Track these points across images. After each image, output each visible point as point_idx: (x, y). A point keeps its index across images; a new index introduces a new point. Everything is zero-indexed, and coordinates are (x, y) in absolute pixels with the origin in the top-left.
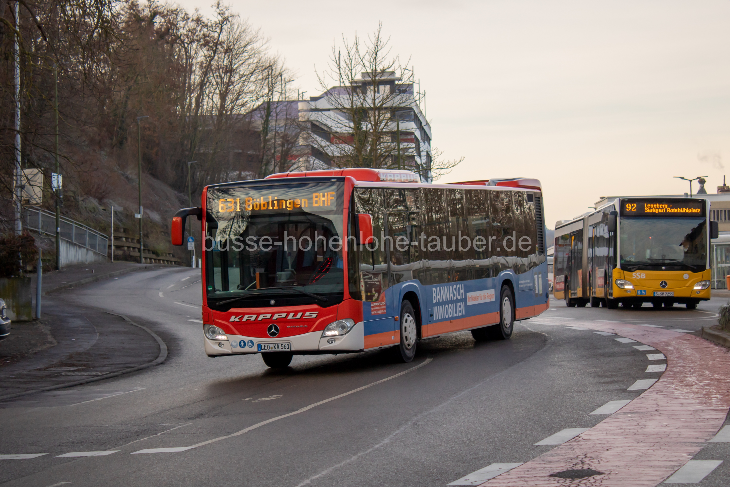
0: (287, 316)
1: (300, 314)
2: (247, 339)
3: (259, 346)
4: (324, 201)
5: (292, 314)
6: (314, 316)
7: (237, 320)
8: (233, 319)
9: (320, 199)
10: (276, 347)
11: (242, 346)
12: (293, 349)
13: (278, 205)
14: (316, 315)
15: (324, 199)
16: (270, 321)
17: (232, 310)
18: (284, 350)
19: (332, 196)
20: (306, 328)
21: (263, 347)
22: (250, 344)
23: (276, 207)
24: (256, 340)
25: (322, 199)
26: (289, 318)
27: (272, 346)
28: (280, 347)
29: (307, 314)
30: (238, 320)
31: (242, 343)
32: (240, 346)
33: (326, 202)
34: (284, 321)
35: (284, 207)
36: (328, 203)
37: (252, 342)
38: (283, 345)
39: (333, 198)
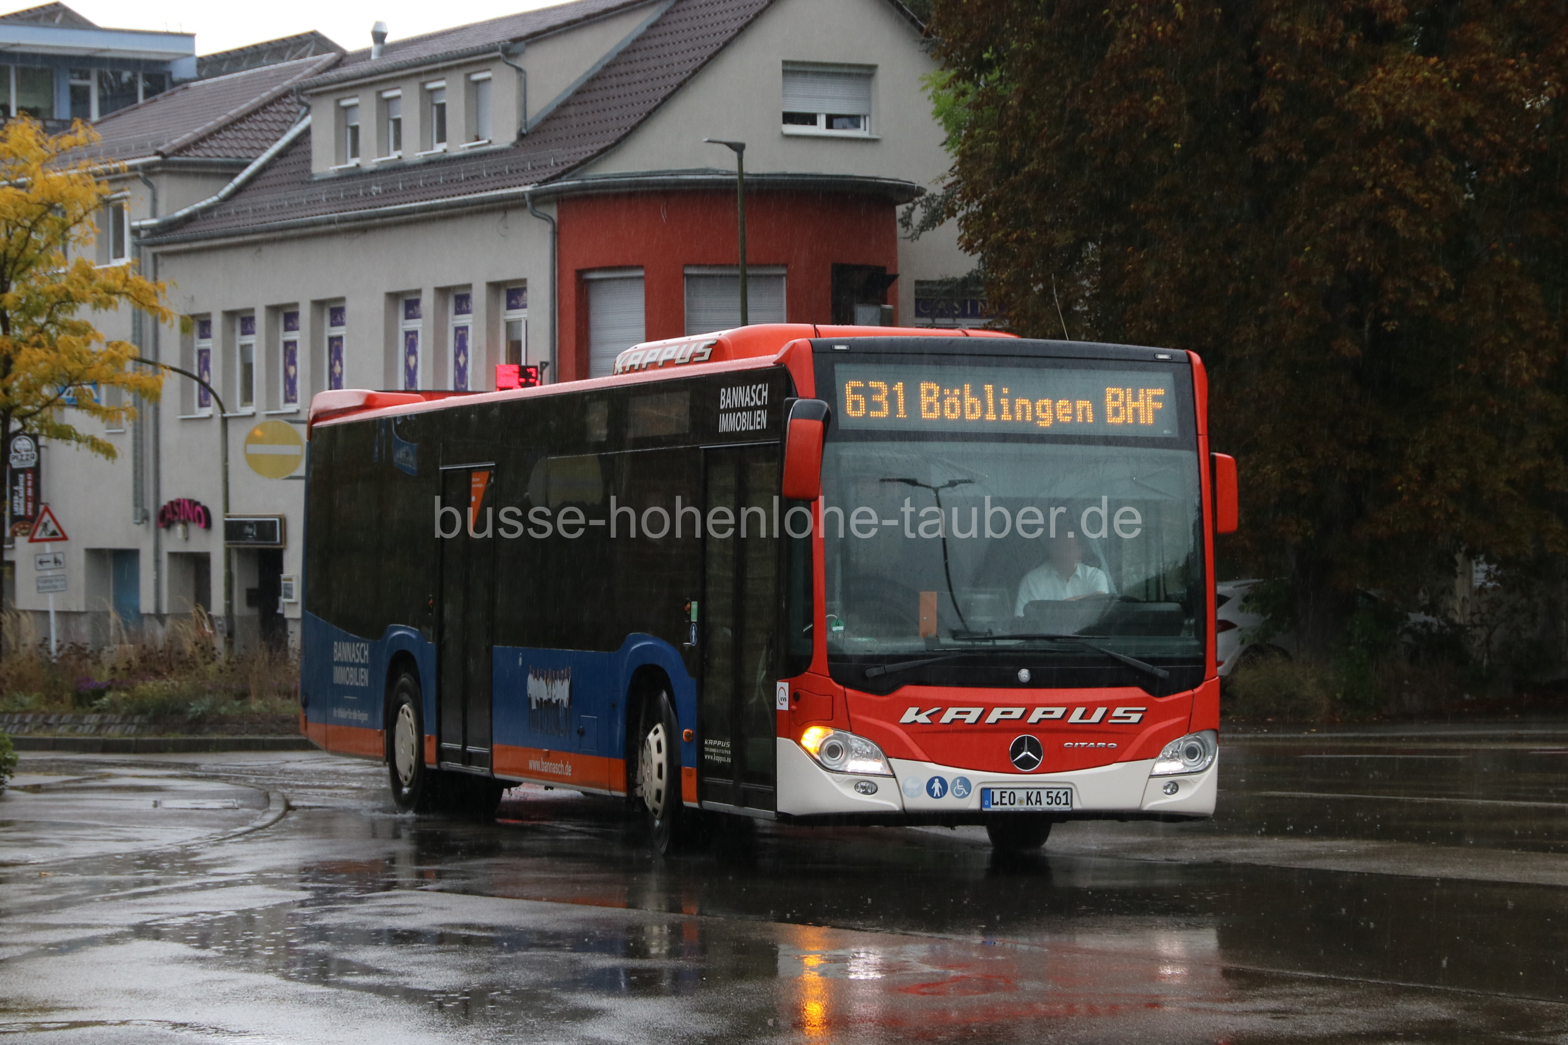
0: (1067, 714)
1: (1100, 712)
2: (950, 773)
3: (985, 793)
4: (1136, 410)
5: (1079, 711)
6: (1135, 718)
7: (923, 718)
8: (910, 715)
9: (1124, 404)
10: (1033, 798)
11: (937, 791)
12: (1077, 806)
13: (1012, 411)
14: (1140, 715)
15: (1135, 404)
16: (1020, 725)
17: (909, 691)
18: (1054, 807)
19: (1156, 398)
20: (1112, 749)
21: (997, 799)
22: (959, 787)
23: (1006, 417)
24: (979, 777)
25: (1131, 405)
26: (1070, 721)
27: (1020, 795)
28: (1044, 800)
29: (1119, 712)
30: (928, 721)
31: (937, 785)
32: (930, 791)
33: (1142, 411)
34: (1060, 728)
35: (1029, 418)
36: (1147, 418)
37: (965, 782)
38: (1054, 795)
39: (1160, 405)
